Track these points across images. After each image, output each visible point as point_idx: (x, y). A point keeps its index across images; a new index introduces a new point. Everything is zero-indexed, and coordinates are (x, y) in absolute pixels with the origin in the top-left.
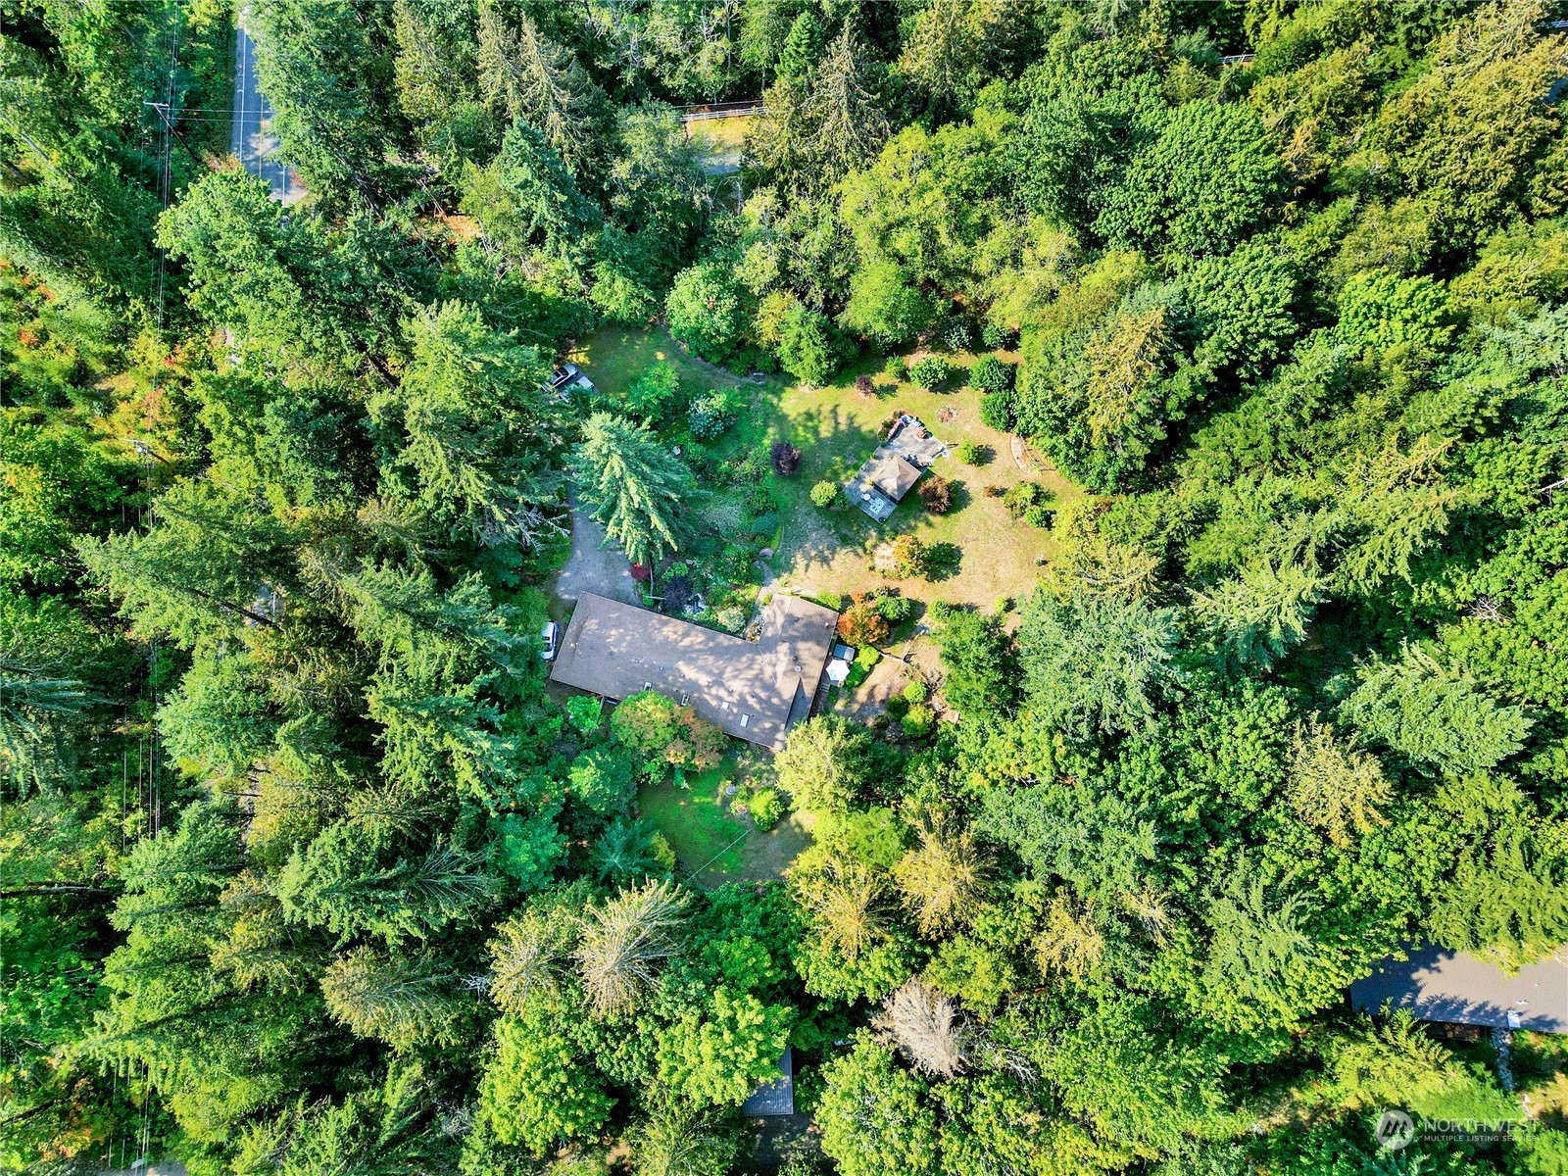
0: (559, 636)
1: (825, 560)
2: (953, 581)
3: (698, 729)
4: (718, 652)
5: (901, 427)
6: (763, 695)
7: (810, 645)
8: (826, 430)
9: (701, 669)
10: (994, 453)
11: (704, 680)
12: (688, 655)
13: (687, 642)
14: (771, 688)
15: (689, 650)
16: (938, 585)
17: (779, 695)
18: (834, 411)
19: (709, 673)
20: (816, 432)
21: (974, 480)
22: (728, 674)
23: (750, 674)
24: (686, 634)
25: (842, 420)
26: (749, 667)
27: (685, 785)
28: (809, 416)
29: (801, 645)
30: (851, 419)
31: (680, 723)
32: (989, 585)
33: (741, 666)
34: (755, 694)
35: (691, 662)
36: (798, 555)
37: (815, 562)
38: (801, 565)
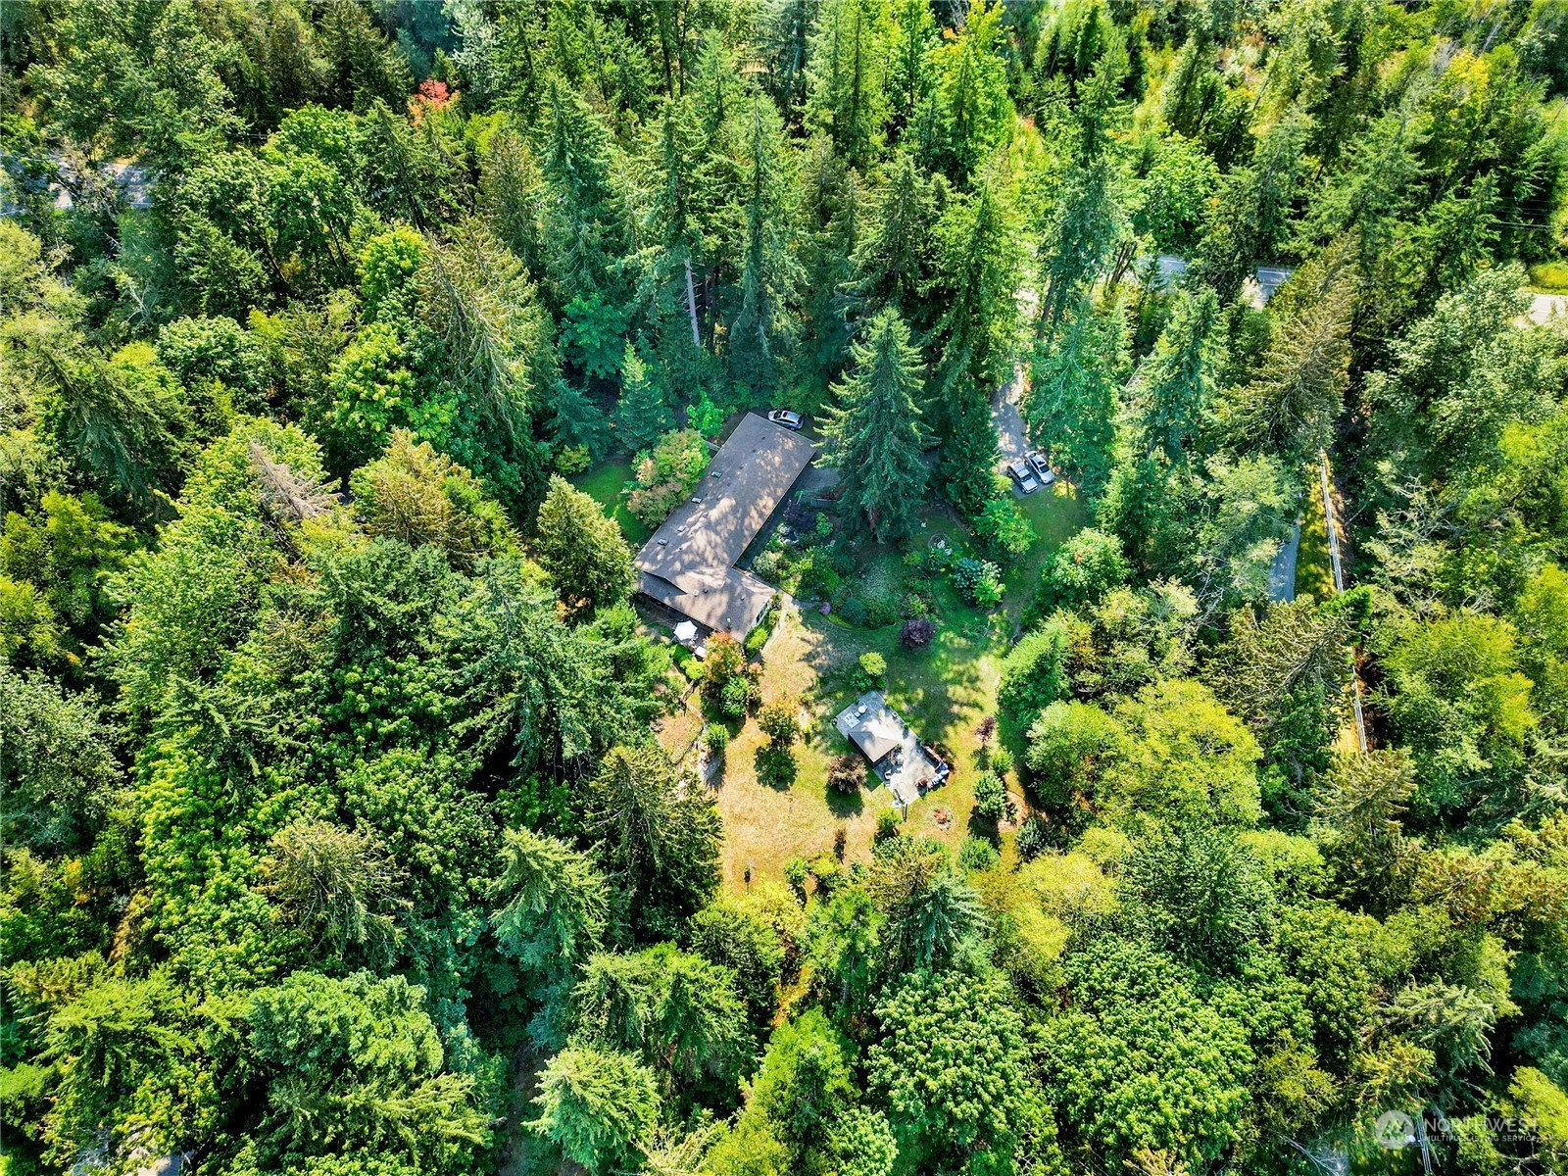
1: (809, 658)
2: (751, 773)
4: (737, 535)
6: (687, 558)
8: (957, 692)
9: (725, 516)
11: (714, 514)
12: (741, 510)
13: (754, 513)
14: (692, 566)
15: (746, 514)
16: (752, 759)
17: (681, 573)
18: (976, 705)
19: (718, 523)
21: (859, 825)
22: (713, 536)
23: (709, 555)
24: (761, 515)
25: (966, 710)
26: (715, 557)
28: (973, 680)
30: (965, 719)
32: (737, 810)
33: (719, 551)
34: (689, 550)
35: (734, 510)
36: (821, 637)
37: (809, 649)
38: (809, 636)
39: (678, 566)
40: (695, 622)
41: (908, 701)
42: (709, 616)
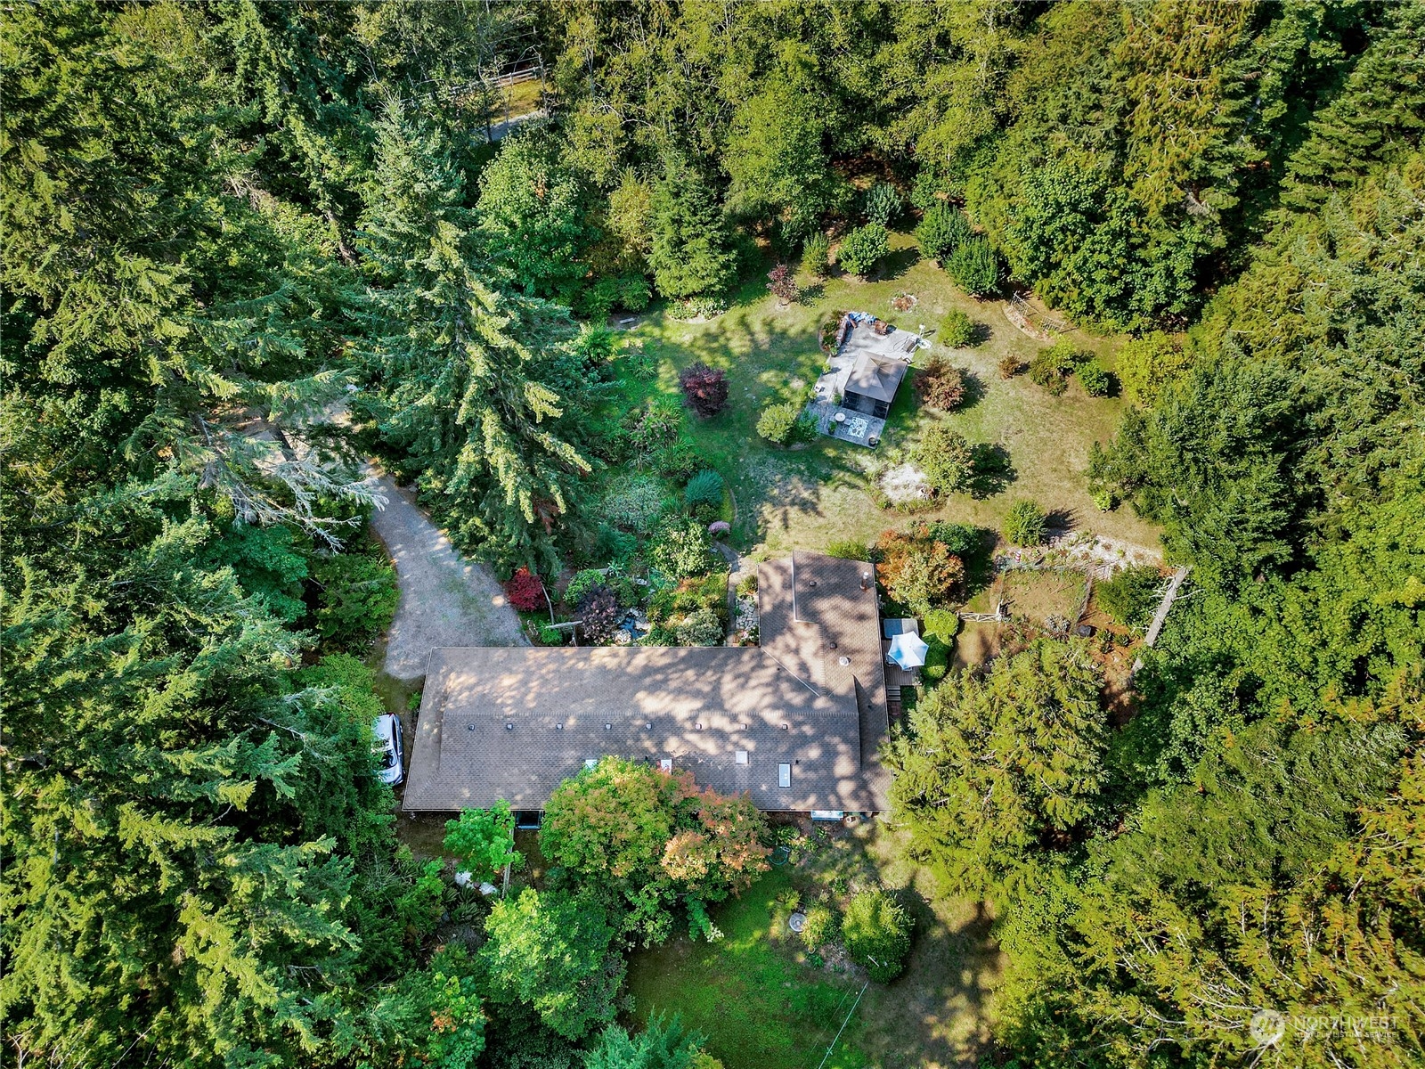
0: (405, 739)
1: (807, 507)
3: (708, 801)
4: (696, 664)
5: (849, 328)
6: (797, 699)
7: (837, 600)
9: (677, 693)
10: (988, 328)
12: (648, 680)
13: (640, 660)
14: (804, 685)
15: (648, 670)
17: (827, 693)
18: (743, 323)
20: (726, 351)
21: (978, 362)
22: (727, 689)
23: (767, 674)
24: (632, 654)
26: (759, 667)
27: (714, 934)
29: (823, 605)
31: (676, 799)
33: (746, 668)
34: (781, 705)
35: (654, 689)
36: (767, 509)
37: (794, 512)
38: (776, 523)
39: (820, 703)
40: (885, 639)
41: (786, 383)
42: (862, 618)
